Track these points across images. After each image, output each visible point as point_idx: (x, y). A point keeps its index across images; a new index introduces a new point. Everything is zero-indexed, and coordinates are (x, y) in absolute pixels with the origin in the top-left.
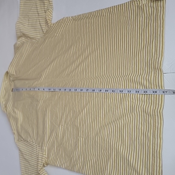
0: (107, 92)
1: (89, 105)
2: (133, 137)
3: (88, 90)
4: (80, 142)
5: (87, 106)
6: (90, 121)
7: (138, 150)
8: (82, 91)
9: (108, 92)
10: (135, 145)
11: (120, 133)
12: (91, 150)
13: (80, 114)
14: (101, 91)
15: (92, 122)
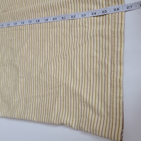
0: (55, 20)
1: (30, 39)
2: (86, 67)
3: (31, 21)
4: (20, 83)
5: (28, 41)
6: (33, 57)
7: (92, 82)
8: (23, 24)
9: (57, 20)
10: (89, 77)
11: (70, 65)
12: (35, 91)
13: (20, 51)
14: (47, 20)
15: (35, 58)
